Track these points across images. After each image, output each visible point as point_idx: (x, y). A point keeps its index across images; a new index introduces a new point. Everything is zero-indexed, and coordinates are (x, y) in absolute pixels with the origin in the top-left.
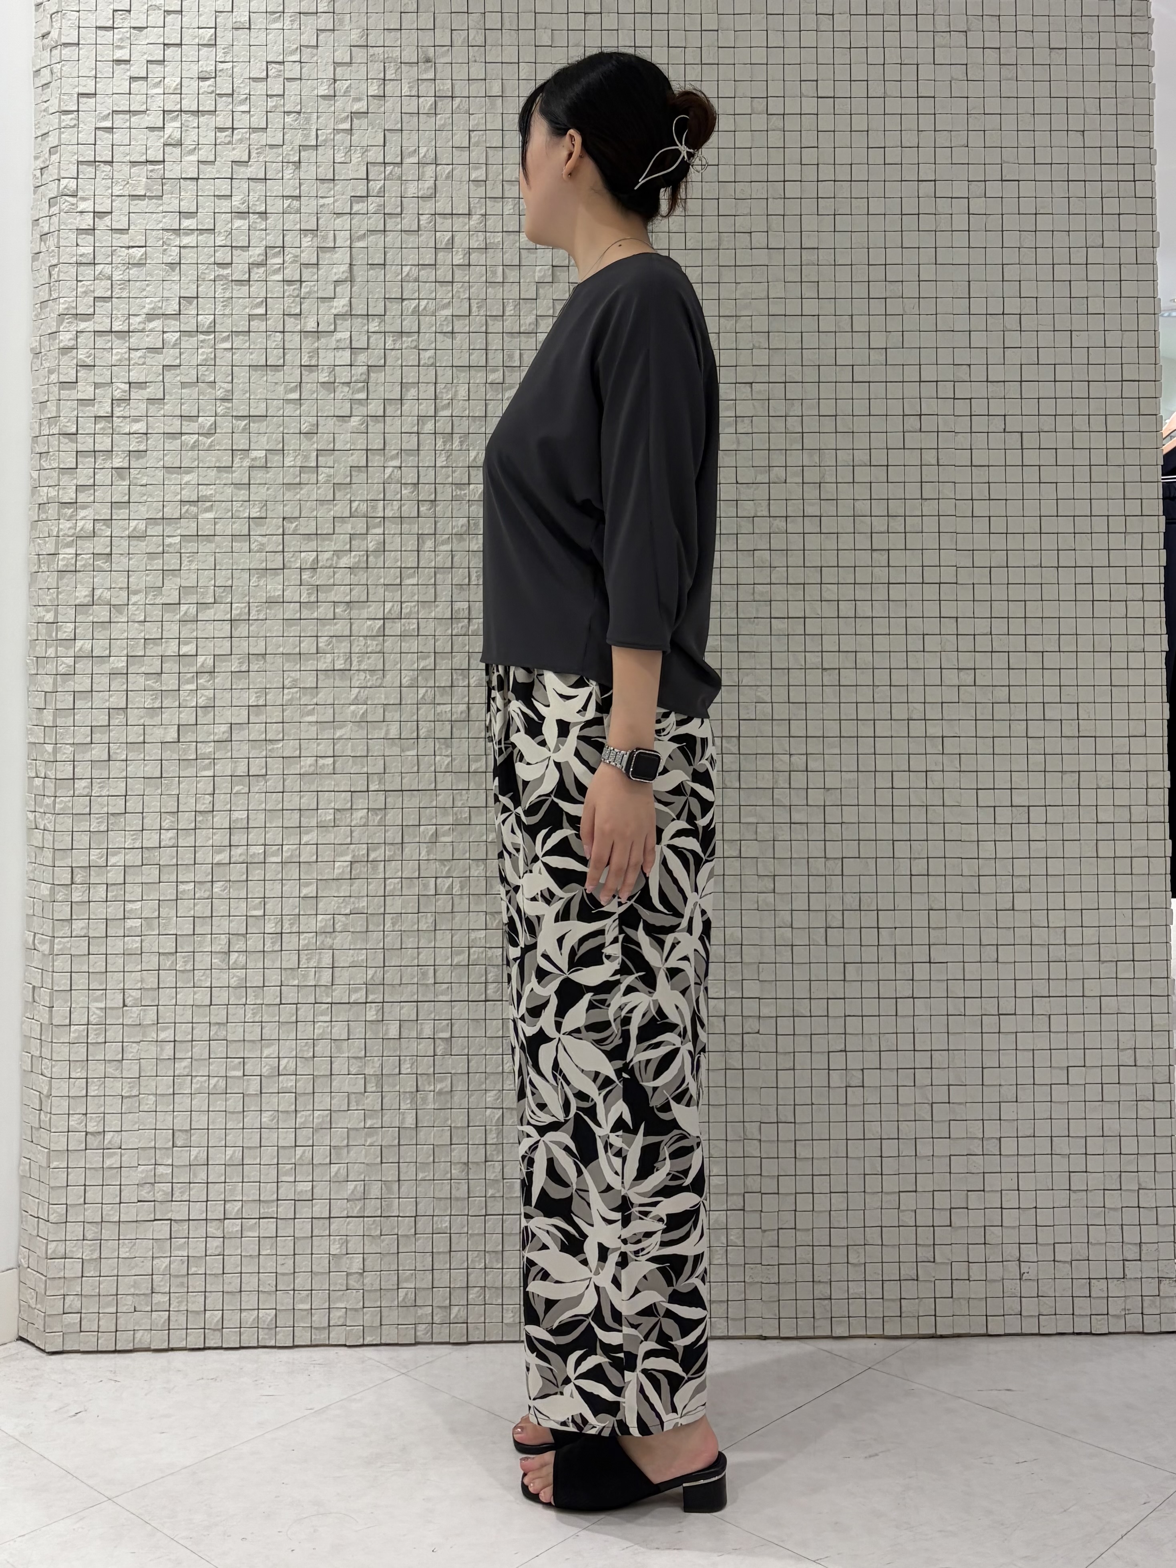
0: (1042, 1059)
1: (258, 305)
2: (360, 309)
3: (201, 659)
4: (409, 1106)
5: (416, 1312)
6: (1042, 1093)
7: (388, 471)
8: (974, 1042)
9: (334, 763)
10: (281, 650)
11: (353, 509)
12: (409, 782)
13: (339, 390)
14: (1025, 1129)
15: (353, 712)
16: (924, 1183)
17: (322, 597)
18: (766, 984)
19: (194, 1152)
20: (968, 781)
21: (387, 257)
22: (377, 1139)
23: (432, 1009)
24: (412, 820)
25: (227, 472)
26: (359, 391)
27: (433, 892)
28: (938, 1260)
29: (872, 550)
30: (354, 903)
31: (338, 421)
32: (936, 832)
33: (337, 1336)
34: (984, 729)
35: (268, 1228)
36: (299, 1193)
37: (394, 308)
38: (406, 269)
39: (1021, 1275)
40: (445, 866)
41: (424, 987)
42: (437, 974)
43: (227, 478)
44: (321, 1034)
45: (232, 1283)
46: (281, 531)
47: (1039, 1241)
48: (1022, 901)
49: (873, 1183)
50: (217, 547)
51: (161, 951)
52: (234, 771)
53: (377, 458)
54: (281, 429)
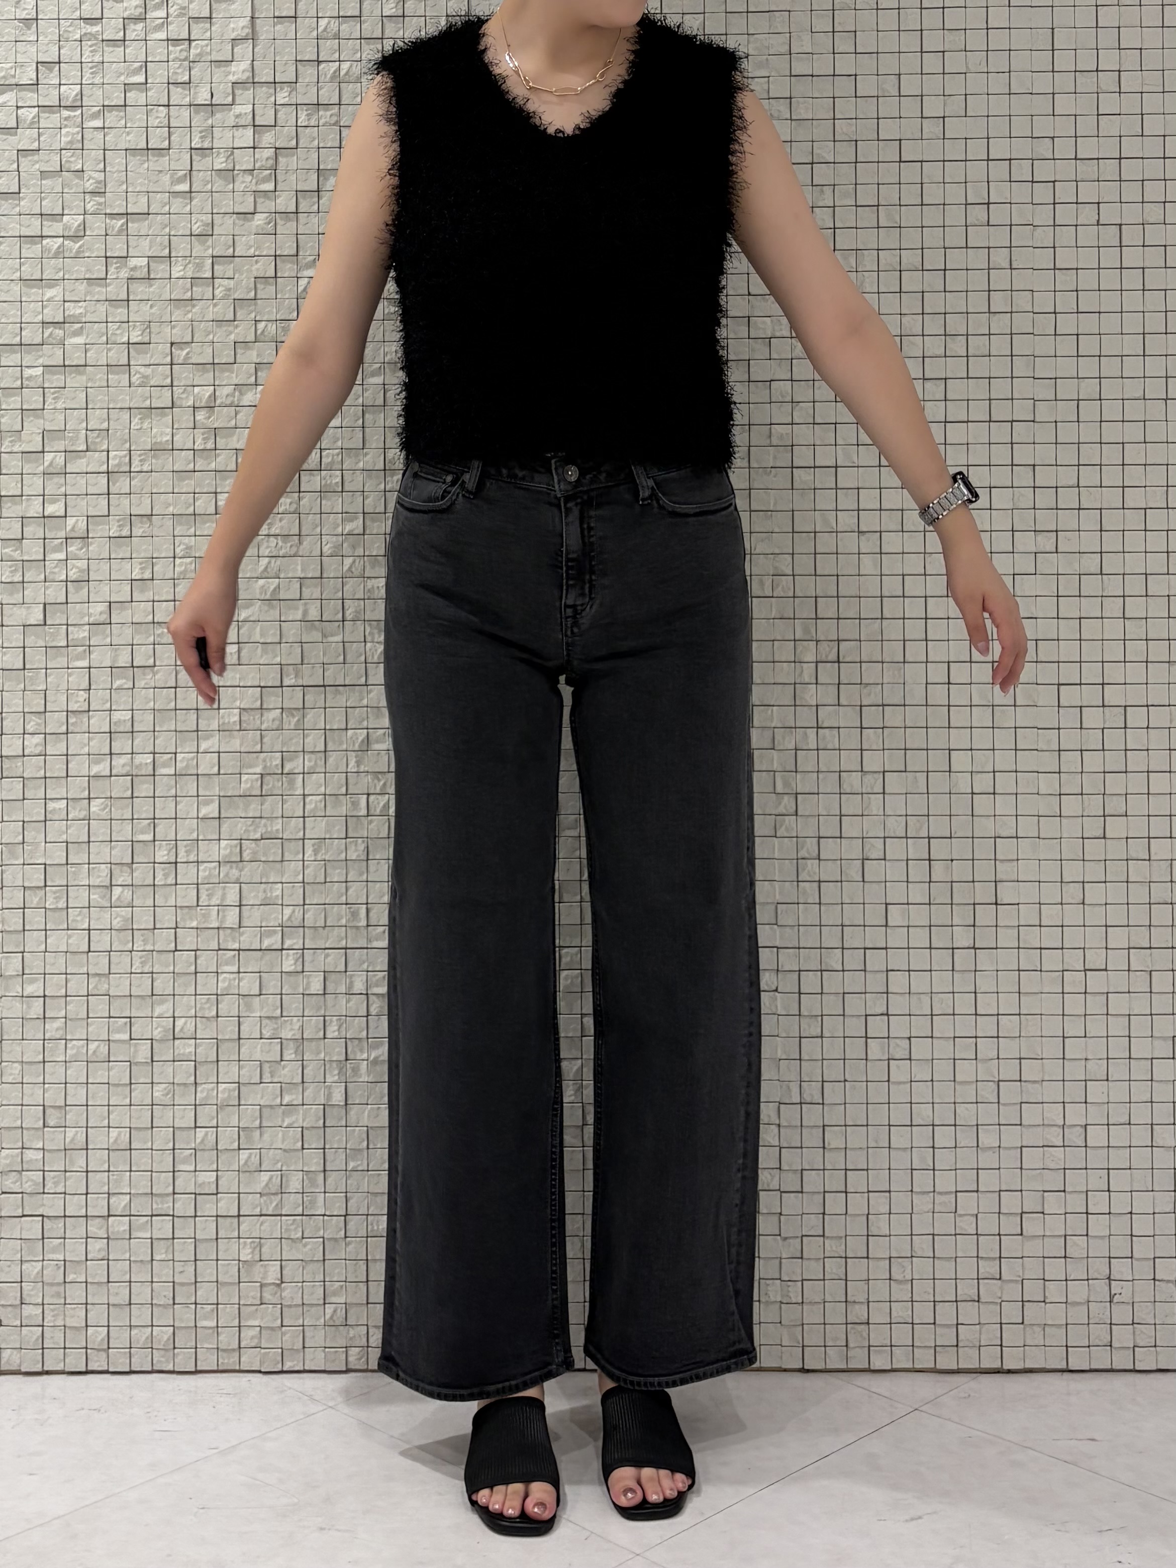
0: (1140, 1026)
1: (136, 72)
2: (265, 75)
3: (70, 521)
4: (336, 1078)
5: (348, 1333)
6: (1140, 1070)
7: (303, 283)
8: (1052, 1004)
9: (239, 651)
10: (171, 509)
11: (259, 332)
12: (333, 675)
13: (239, 179)
14: (1119, 1115)
15: (263, 587)
16: (988, 1181)
17: (221, 443)
18: (788, 929)
19: (70, 1133)
20: (1048, 674)
21: (299, 7)
22: (298, 1118)
23: (365, 957)
24: (337, 722)
25: (100, 286)
26: (265, 180)
27: (364, 812)
28: (1004, 1277)
29: (924, 379)
30: (265, 826)
31: (239, 219)
32: (1004, 739)
33: (249, 1359)
34: (1069, 607)
35: (163, 1227)
36: (200, 1185)
37: (308, 73)
38: (323, 23)
39: (1112, 1297)
40: (379, 780)
41: (354, 930)
42: (371, 914)
43: (98, 293)
44: (226, 988)
45: (120, 1294)
46: (168, 359)
47: (1135, 1255)
48: (1115, 827)
49: (923, 1181)
50: (89, 380)
51: (26, 884)
52: (115, 659)
53: (289, 265)
54: (167, 230)
